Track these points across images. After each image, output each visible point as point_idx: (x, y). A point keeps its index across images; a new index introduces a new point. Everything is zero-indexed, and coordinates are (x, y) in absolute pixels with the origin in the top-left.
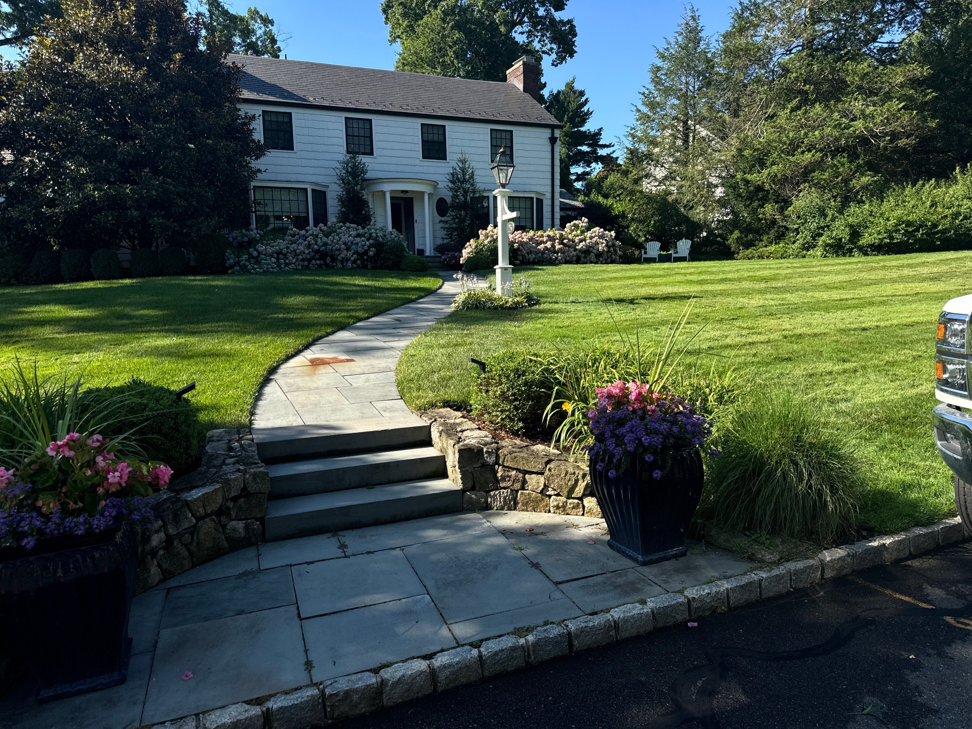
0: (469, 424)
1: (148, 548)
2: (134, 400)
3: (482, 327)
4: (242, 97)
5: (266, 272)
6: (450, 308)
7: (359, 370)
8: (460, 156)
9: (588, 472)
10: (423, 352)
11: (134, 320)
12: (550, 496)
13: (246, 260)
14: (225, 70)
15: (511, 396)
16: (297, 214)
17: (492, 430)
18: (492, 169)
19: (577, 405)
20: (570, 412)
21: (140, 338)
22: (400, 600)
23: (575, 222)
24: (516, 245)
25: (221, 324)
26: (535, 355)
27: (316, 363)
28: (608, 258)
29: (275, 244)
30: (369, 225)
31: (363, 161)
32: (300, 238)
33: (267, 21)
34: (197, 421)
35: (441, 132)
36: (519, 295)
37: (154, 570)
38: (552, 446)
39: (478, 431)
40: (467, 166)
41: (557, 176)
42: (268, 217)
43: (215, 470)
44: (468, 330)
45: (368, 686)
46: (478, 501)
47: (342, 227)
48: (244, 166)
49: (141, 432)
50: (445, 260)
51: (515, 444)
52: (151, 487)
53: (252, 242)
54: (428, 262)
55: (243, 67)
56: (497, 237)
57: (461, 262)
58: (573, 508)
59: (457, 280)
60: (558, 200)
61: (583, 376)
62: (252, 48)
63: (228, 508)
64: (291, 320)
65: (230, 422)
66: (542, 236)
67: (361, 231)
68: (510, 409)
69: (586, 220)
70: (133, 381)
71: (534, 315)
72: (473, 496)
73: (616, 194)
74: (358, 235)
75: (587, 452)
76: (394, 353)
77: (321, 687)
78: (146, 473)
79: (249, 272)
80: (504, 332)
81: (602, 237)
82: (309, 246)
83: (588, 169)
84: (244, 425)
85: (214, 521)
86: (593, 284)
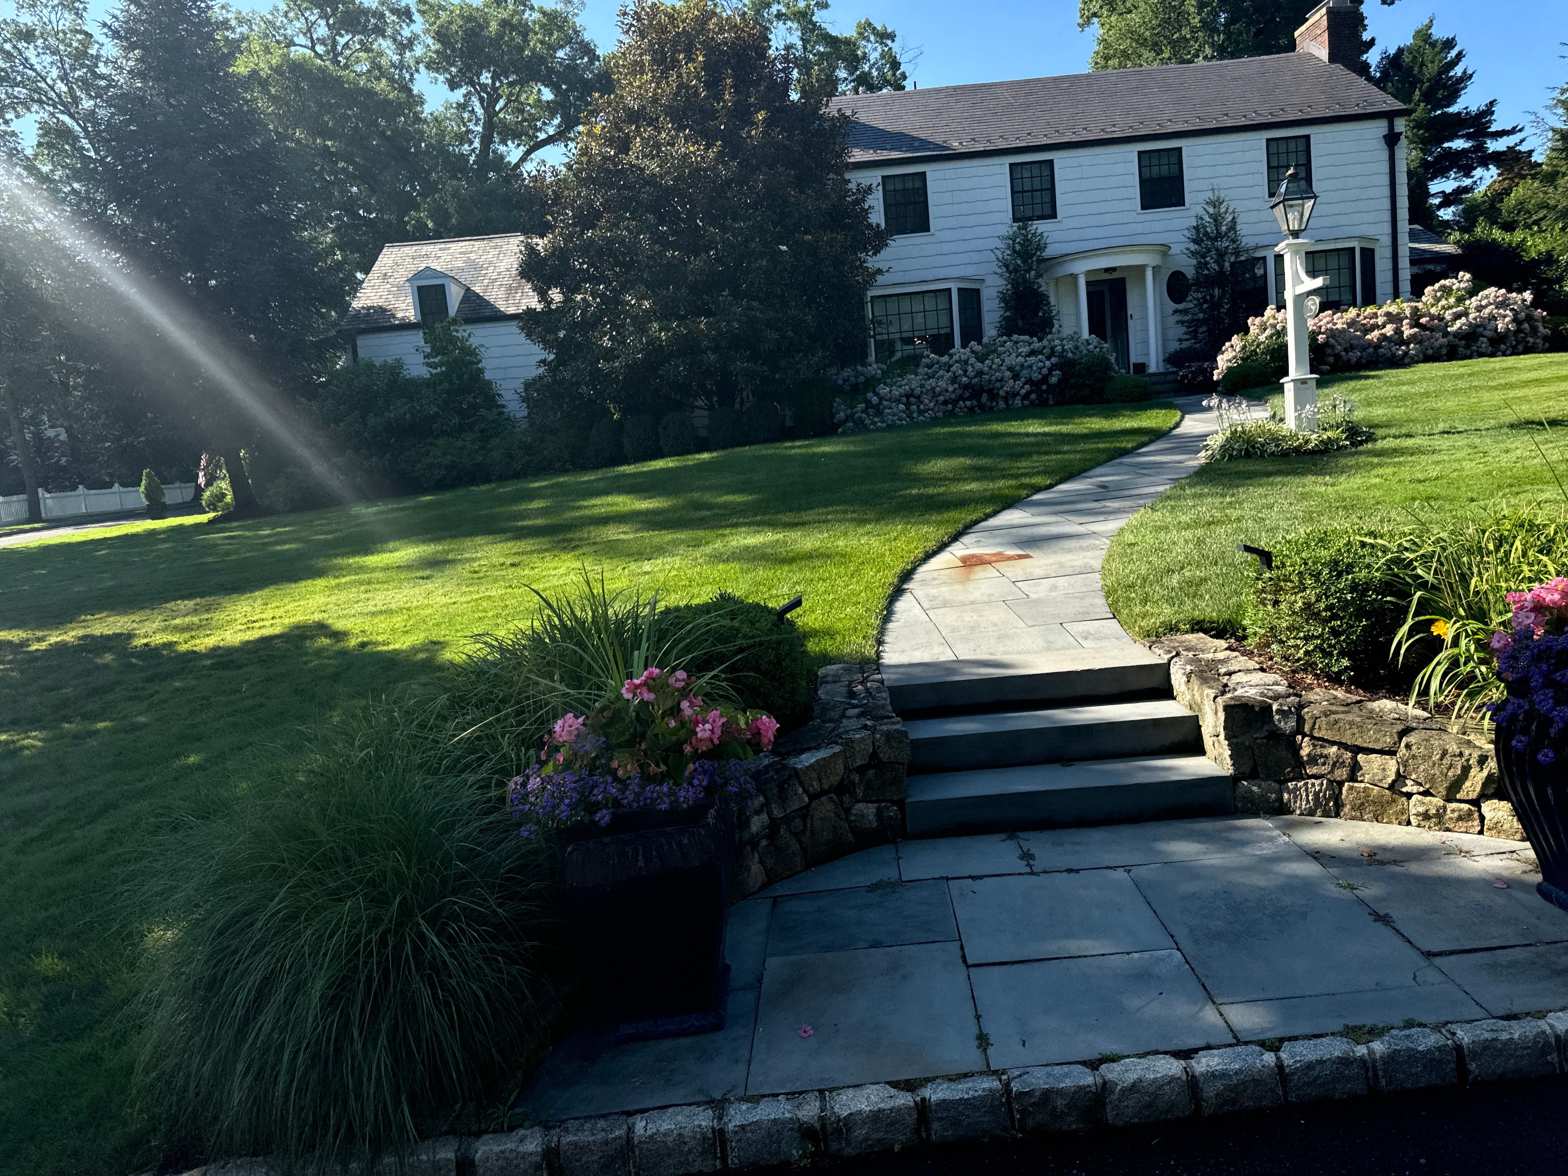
0: (1240, 662)
1: (746, 836)
2: (724, 622)
3: (1261, 490)
4: (852, 160)
5: (891, 427)
6: (1197, 459)
7: (1039, 572)
8: (1210, 194)
9: (1493, 753)
10: (1150, 539)
11: (716, 511)
12: (1409, 795)
13: (862, 412)
14: (826, 125)
15: (1325, 610)
16: (935, 332)
17: (1287, 673)
18: (1272, 207)
19: (1464, 625)
20: (1448, 639)
21: (724, 536)
22: (1128, 953)
23: (1442, 282)
24: (1321, 338)
25: (831, 509)
26: (1371, 534)
27: (970, 563)
28: (1518, 343)
29: (903, 382)
30: (1051, 333)
31: (1039, 231)
32: (940, 368)
33: (885, 36)
34: (805, 653)
35: (1174, 159)
36: (1332, 426)
37: (756, 868)
38: (1412, 703)
39: (1261, 674)
40: (1223, 210)
41: (1403, 203)
42: (892, 343)
43: (832, 725)
44: (1233, 495)
45: (1080, 1087)
46: (1263, 797)
47: (1005, 342)
48: (857, 268)
49: (732, 669)
50: (1184, 377)
51: (1335, 698)
52: (751, 746)
53: (871, 384)
54: (1153, 384)
55: (854, 113)
56: (1284, 328)
57: (1215, 378)
58: (1460, 818)
59: (1209, 409)
60: (1406, 245)
61: (1475, 570)
62: (865, 82)
63: (853, 783)
64: (931, 497)
65: (850, 655)
66: (1375, 315)
67: (1037, 345)
68: (1322, 635)
69: (1468, 276)
70: (721, 595)
71: (1362, 459)
72: (1255, 789)
73: (1530, 221)
74: (1032, 353)
75: (1489, 714)
76: (1097, 542)
77: (1004, 1077)
78: (743, 726)
79: (866, 429)
80: (1304, 496)
81: (1503, 304)
82: (954, 380)
83: (1467, 182)
84: (868, 659)
85: (834, 801)
86: (1486, 396)
